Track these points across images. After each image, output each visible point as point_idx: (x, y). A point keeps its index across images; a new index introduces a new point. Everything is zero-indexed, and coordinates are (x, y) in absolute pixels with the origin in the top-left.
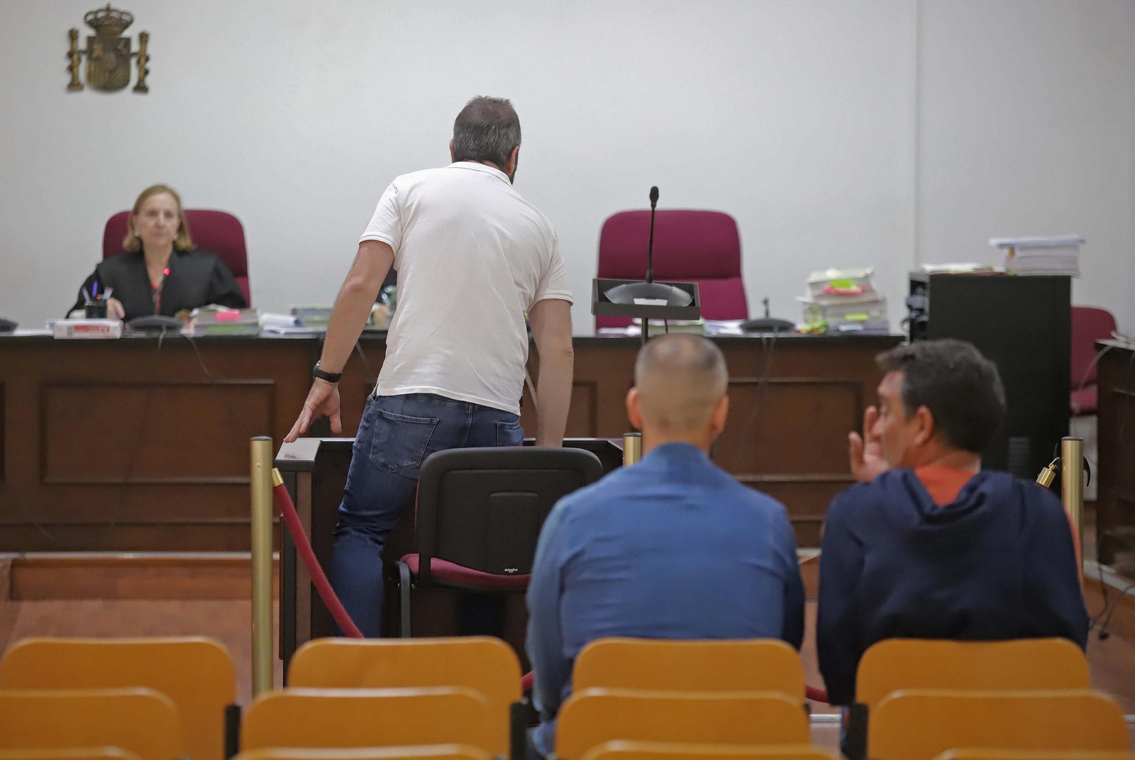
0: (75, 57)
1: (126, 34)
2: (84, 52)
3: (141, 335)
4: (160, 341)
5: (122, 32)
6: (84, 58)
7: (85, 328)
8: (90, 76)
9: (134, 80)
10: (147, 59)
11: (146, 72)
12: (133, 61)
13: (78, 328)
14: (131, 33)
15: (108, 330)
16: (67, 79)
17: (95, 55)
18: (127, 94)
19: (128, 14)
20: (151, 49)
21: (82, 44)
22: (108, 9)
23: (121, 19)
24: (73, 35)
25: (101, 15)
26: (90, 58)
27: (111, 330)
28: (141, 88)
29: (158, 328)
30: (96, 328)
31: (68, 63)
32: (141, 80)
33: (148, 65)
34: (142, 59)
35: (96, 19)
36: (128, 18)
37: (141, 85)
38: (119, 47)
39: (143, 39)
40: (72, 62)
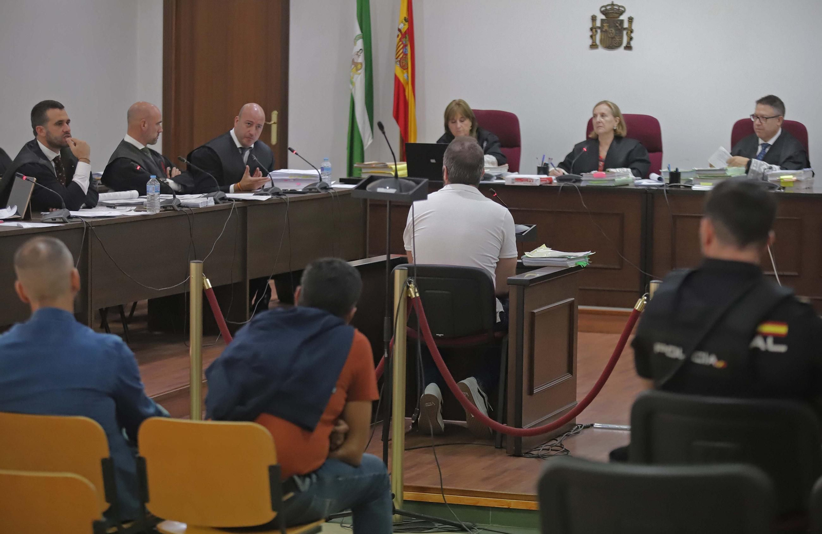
0: (594, 30)
1: (621, 18)
2: (599, 28)
5: (619, 17)
6: (599, 31)
7: (521, 180)
8: (601, 41)
9: (625, 43)
10: (632, 32)
11: (631, 39)
12: (625, 32)
13: (518, 179)
14: (624, 17)
15: (533, 181)
16: (590, 42)
17: (604, 30)
18: (621, 50)
19: (623, 7)
20: (634, 27)
21: (598, 24)
22: (613, 5)
23: (619, 9)
24: (594, 18)
25: (608, 8)
26: (602, 31)
28: (629, 47)
31: (590, 33)
32: (629, 43)
33: (633, 35)
34: (629, 32)
35: (606, 10)
36: (623, 9)
37: (629, 45)
38: (617, 25)
39: (630, 21)
40: (593, 33)
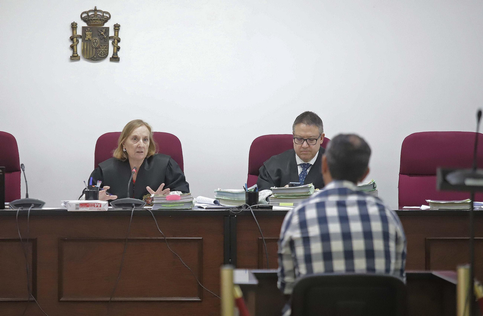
0: (75, 39)
1: (106, 25)
2: (81, 37)
3: (120, 209)
4: (132, 212)
5: (103, 24)
6: (80, 40)
7: (86, 205)
8: (83, 52)
9: (110, 54)
10: (119, 41)
11: (118, 49)
12: (110, 42)
13: (82, 205)
14: (109, 25)
15: (100, 206)
16: (70, 53)
17: (86, 39)
18: (106, 62)
19: (107, 13)
20: (121, 35)
21: (79, 32)
22: (95, 10)
23: (103, 16)
24: (74, 26)
25: (90, 14)
26: (84, 41)
27: (102, 206)
28: (115, 59)
29: (130, 205)
30: (93, 205)
31: (71, 43)
32: (115, 54)
33: (119, 44)
34: (116, 41)
35: (88, 15)
36: (108, 16)
37: (115, 56)
38: (102, 33)
39: (117, 28)
40: (73, 43)
